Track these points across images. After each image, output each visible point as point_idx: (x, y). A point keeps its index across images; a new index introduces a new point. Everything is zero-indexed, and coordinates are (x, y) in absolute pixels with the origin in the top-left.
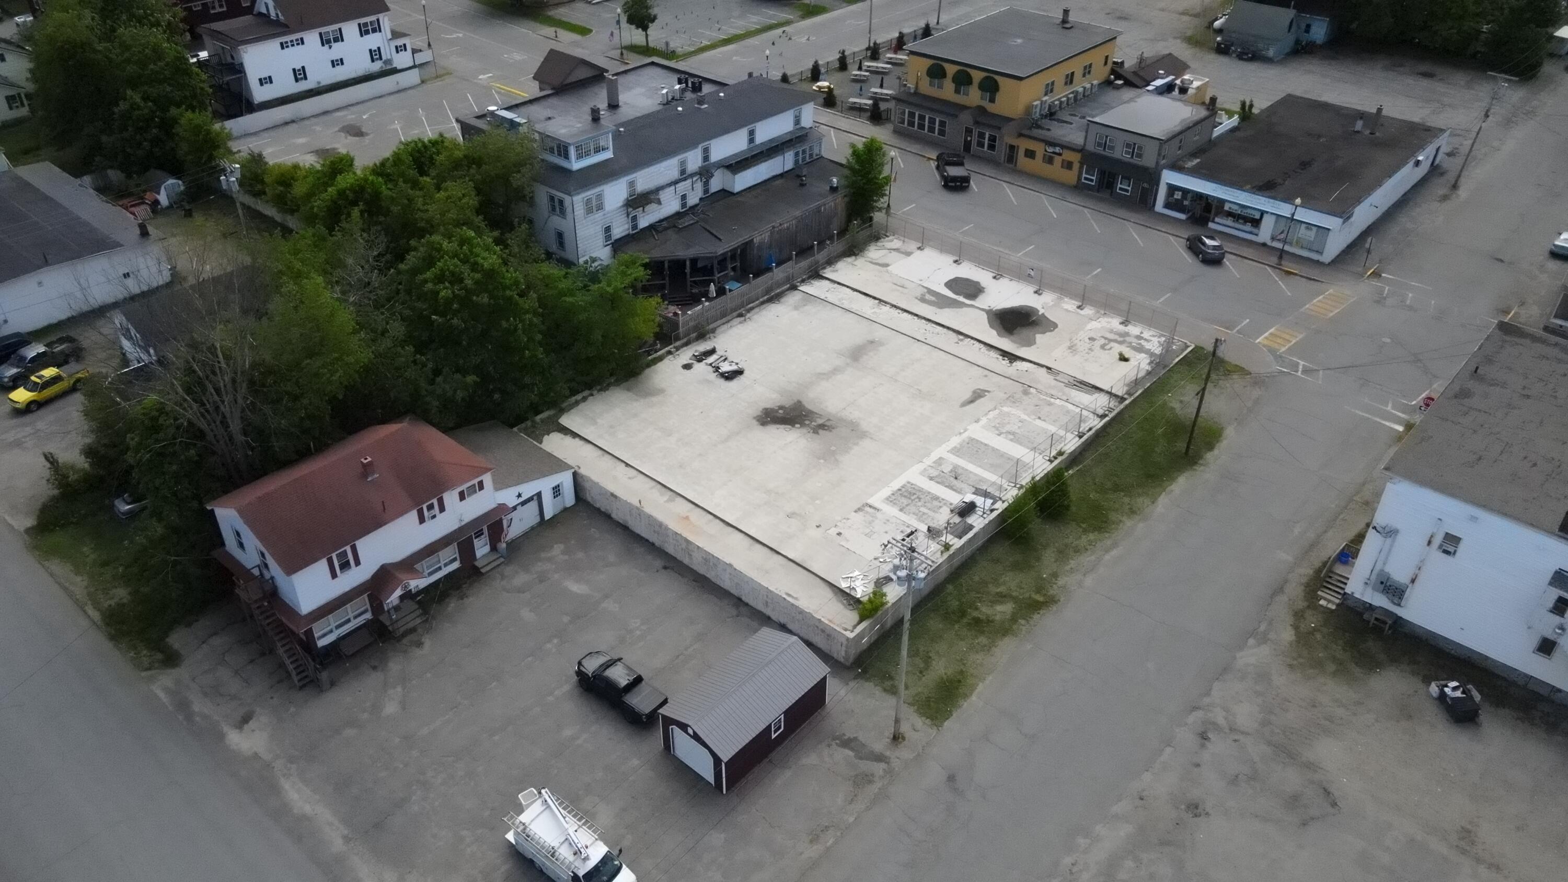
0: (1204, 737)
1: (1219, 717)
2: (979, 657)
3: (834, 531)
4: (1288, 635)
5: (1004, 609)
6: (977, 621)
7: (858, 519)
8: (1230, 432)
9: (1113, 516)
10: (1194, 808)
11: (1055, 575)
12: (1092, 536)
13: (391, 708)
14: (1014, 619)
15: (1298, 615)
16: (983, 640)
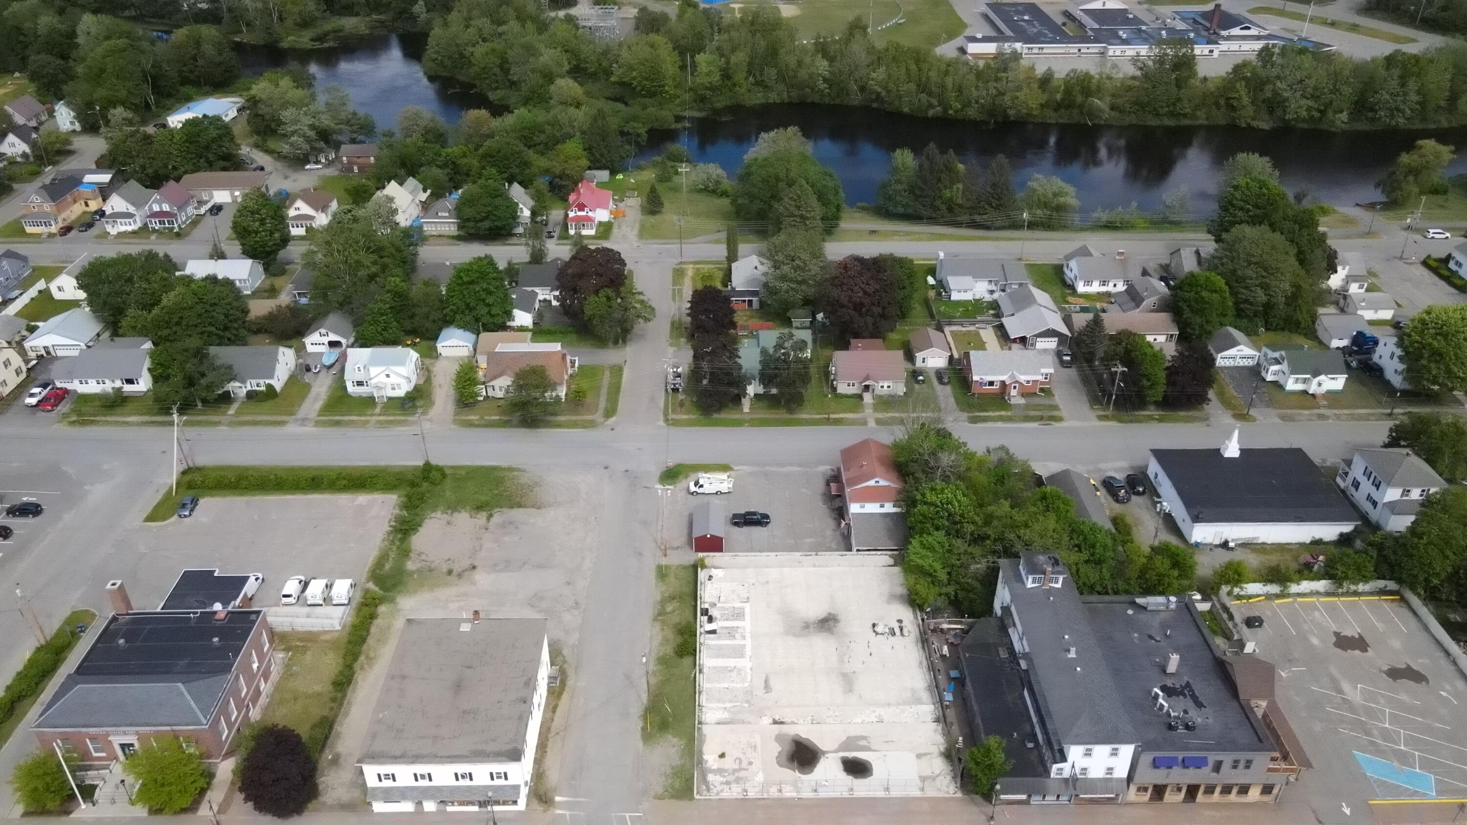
0: (577, 604)
1: (575, 612)
2: (663, 589)
3: (746, 585)
4: (565, 652)
5: (669, 608)
6: (674, 598)
7: (746, 595)
8: (640, 744)
9: (659, 667)
10: (569, 583)
11: (662, 630)
12: (662, 654)
13: (804, 490)
14: (663, 607)
15: (565, 662)
16: (667, 595)
